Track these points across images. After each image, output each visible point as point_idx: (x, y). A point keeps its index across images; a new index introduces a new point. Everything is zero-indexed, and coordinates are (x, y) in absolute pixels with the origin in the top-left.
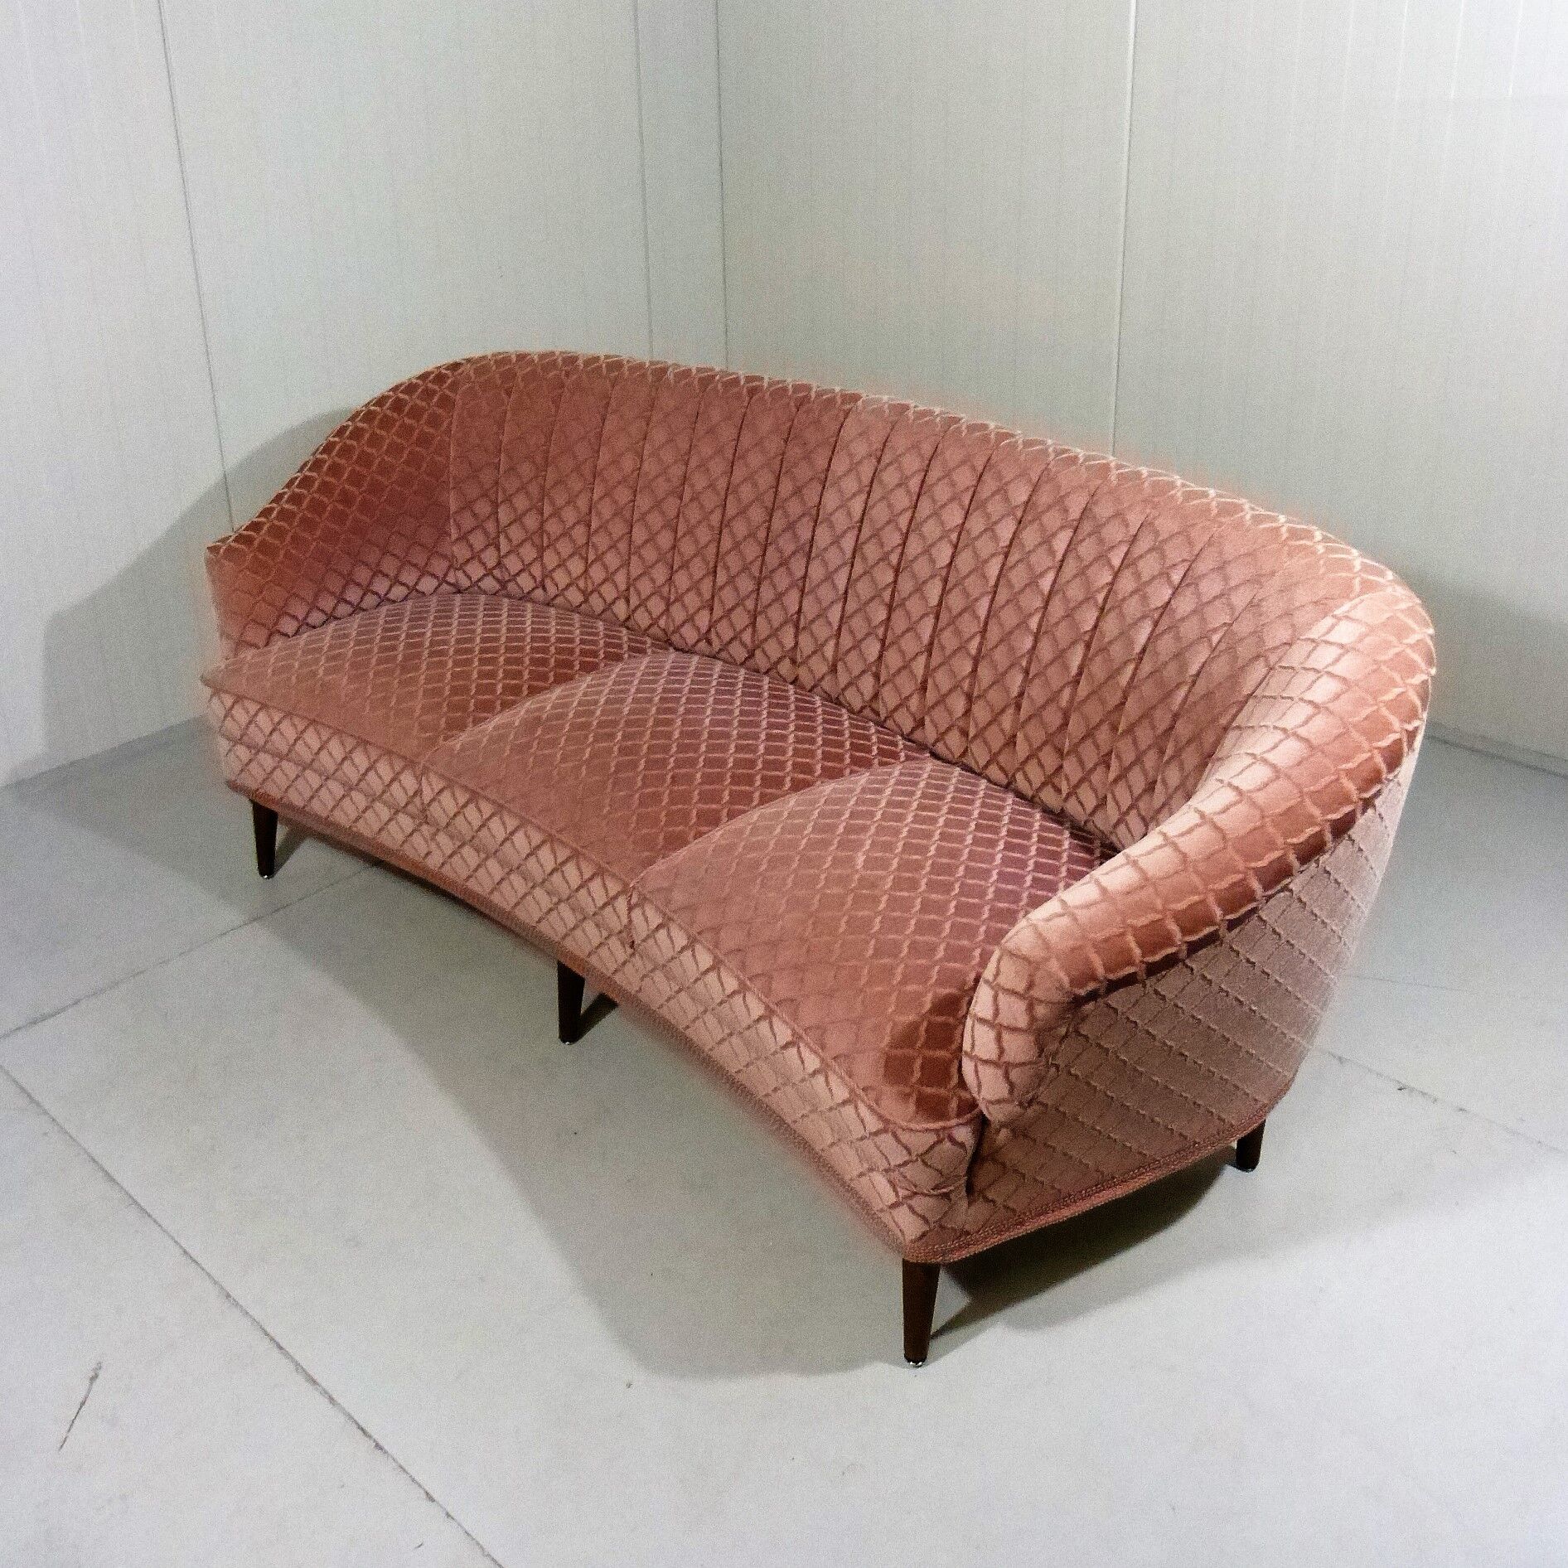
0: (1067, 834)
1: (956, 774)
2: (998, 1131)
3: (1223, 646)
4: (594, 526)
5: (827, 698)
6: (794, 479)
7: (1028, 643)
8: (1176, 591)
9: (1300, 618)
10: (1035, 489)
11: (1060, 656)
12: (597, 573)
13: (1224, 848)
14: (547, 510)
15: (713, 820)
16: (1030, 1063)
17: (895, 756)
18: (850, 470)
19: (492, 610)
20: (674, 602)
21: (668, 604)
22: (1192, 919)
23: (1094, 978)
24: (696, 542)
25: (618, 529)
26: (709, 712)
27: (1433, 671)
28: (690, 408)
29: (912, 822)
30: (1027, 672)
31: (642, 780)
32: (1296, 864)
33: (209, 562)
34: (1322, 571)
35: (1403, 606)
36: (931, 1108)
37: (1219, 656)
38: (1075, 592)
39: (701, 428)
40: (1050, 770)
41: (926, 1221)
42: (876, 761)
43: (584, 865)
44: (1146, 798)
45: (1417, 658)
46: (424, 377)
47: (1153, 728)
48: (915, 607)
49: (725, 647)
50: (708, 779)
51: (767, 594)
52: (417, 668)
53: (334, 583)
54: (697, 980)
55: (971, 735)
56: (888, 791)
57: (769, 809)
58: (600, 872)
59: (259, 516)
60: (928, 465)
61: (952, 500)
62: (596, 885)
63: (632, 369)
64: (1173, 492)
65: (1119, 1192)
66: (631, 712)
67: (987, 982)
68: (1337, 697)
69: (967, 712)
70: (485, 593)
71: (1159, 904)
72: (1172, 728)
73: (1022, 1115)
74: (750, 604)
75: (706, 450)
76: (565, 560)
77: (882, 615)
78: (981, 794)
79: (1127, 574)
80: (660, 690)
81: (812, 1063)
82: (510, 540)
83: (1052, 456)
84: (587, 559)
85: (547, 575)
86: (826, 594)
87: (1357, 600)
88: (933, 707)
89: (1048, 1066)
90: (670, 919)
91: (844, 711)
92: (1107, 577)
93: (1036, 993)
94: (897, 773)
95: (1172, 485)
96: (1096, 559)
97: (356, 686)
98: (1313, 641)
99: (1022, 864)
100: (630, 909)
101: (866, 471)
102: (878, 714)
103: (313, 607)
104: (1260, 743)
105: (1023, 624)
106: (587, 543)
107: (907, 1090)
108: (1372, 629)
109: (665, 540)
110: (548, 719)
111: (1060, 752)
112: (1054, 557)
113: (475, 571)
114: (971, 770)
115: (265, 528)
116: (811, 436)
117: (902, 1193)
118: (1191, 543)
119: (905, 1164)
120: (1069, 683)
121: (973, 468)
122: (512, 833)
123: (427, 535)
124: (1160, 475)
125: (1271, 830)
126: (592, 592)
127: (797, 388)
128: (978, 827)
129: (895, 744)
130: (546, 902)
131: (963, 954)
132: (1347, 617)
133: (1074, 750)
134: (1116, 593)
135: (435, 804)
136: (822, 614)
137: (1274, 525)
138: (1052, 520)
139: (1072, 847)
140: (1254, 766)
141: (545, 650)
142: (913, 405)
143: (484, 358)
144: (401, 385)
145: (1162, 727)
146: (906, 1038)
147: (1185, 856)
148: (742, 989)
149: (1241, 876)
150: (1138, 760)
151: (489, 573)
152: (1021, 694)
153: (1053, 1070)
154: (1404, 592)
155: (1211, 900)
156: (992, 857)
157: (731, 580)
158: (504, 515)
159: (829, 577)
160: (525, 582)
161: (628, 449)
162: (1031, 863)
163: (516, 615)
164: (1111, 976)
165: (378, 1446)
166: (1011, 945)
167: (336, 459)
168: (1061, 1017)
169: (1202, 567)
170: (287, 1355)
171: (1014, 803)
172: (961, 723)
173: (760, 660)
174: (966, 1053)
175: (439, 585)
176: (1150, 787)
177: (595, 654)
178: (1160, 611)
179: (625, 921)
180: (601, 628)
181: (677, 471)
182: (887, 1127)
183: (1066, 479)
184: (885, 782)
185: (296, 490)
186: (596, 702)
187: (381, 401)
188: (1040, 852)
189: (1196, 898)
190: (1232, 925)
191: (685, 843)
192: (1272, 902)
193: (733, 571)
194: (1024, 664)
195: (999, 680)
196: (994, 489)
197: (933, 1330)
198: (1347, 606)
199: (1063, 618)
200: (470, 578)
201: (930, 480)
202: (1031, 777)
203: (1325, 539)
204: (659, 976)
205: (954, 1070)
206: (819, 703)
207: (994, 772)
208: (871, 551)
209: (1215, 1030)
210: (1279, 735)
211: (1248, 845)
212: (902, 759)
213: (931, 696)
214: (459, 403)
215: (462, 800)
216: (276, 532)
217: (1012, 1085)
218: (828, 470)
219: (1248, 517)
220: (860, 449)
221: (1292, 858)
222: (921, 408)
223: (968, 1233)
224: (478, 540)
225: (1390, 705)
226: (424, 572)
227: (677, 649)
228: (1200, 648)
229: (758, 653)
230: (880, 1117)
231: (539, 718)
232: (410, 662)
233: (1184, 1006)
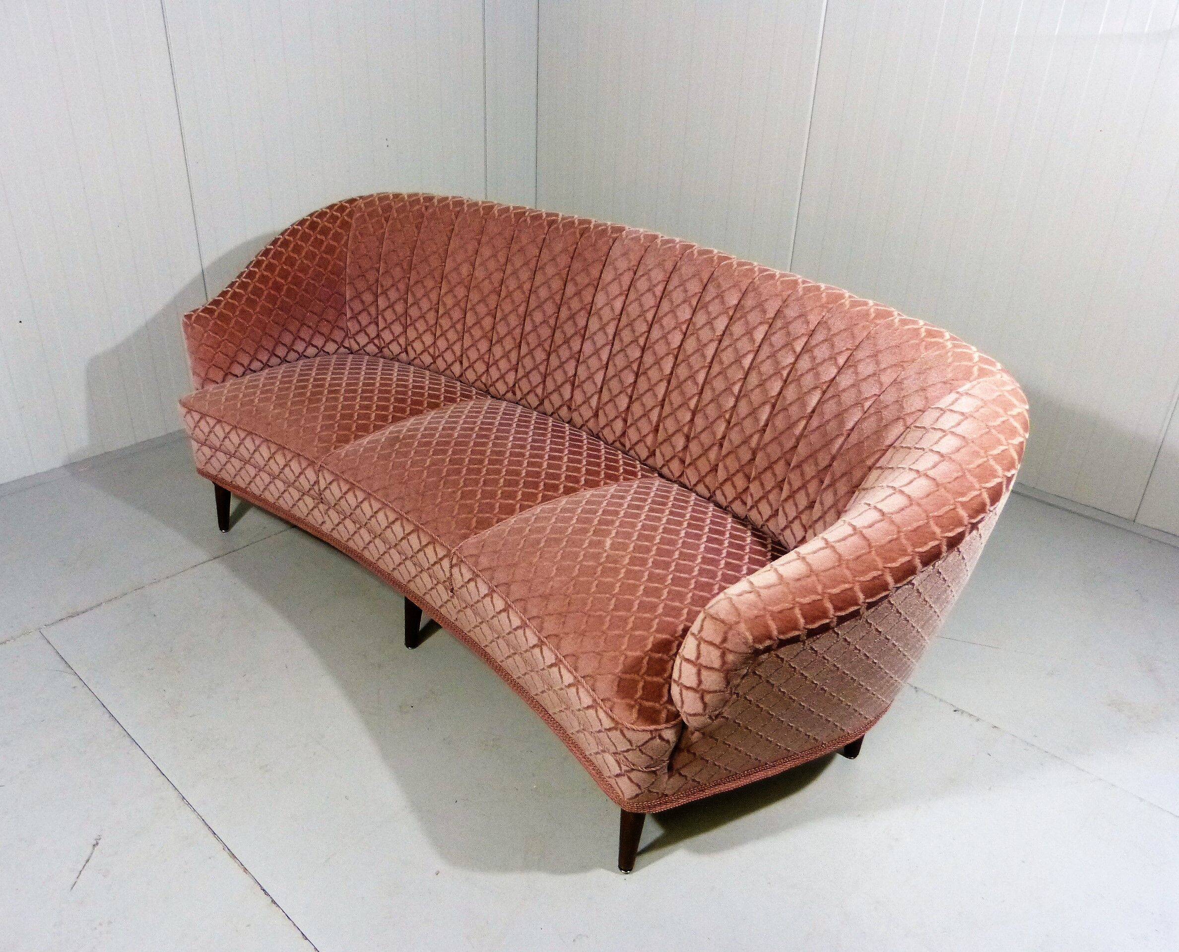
0: (749, 534)
1: (675, 488)
2: (693, 733)
3: (872, 410)
4: (441, 312)
5: (591, 433)
6: (576, 284)
7: (731, 402)
8: (840, 371)
9: (931, 393)
10: (744, 294)
11: (753, 412)
12: (442, 344)
13: (870, 552)
14: (410, 300)
15: (509, 511)
16: (720, 691)
17: (634, 474)
18: (615, 279)
19: (372, 365)
20: (492, 365)
21: (488, 366)
22: (843, 600)
23: (770, 638)
24: (508, 325)
25: (456, 314)
26: (511, 439)
27: (1027, 436)
28: (507, 234)
29: (645, 519)
30: (729, 422)
31: (464, 481)
32: (919, 566)
33: (186, 325)
34: (949, 361)
35: (1009, 388)
36: (648, 716)
37: (869, 417)
38: (767, 368)
39: (515, 247)
40: (740, 490)
41: (639, 786)
42: (622, 477)
43: (422, 535)
44: (807, 512)
45: (1017, 425)
46: (331, 207)
47: (817, 464)
48: (654, 374)
49: (524, 397)
50: (508, 483)
51: (554, 361)
52: (320, 400)
53: (268, 343)
54: (494, 617)
55: (687, 463)
56: (629, 498)
57: (547, 506)
58: (433, 542)
59: (219, 296)
60: (669, 278)
61: (684, 302)
62: (429, 550)
63: (469, 206)
64: (843, 301)
65: (770, 773)
66: (459, 436)
67: (693, 634)
68: (958, 450)
69: (686, 448)
70: (368, 354)
71: (819, 588)
72: (830, 465)
73: (711, 724)
74: (542, 368)
75: (518, 261)
76: (421, 335)
77: (631, 379)
78: (692, 503)
79: (806, 357)
80: (479, 423)
81: (568, 678)
82: (385, 320)
83: (757, 273)
84: (435, 335)
85: (409, 343)
86: (594, 363)
87: (975, 383)
88: (662, 443)
89: (731, 694)
90: (478, 576)
91: (602, 443)
92: (791, 359)
93: (728, 645)
94: (635, 486)
95: (841, 296)
96: (783, 347)
97: (279, 411)
98: (941, 409)
99: (718, 552)
100: (452, 567)
101: (626, 279)
102: (624, 446)
103: (254, 358)
104: (900, 479)
105: (728, 389)
106: (436, 323)
107: (633, 703)
108: (985, 403)
109: (487, 322)
110: (404, 438)
111: (748, 477)
112: (754, 344)
113: (362, 339)
114: (685, 486)
115: (223, 304)
116: (589, 255)
117: (624, 768)
118: (853, 336)
119: (628, 751)
120: (758, 431)
121: (701, 280)
122: (376, 512)
123: (331, 314)
124: (833, 289)
125: (904, 541)
126: (439, 356)
127: (581, 222)
128: (689, 525)
129: (635, 467)
130: (397, 558)
131: (677, 612)
132: (967, 394)
133: (758, 477)
134: (796, 370)
135: (328, 491)
136: (590, 377)
137: (915, 327)
138: (754, 317)
139: (753, 542)
140: (894, 495)
141: (405, 393)
142: (660, 236)
143: (372, 196)
144: (315, 212)
145: (823, 463)
146: (634, 667)
147: (840, 556)
148: (523, 626)
149: (880, 573)
150: (804, 486)
151: (371, 341)
152: (724, 438)
153: (735, 696)
154: (1008, 378)
155: (857, 588)
156: (698, 546)
157: (531, 352)
158: (382, 303)
159: (597, 352)
160: (395, 348)
161: (465, 261)
162: (724, 551)
163: (387, 369)
164: (782, 637)
165: (274, 902)
166: (712, 611)
167: (272, 261)
168: (745, 662)
169: (860, 355)
170: (218, 839)
171: (714, 510)
172: (680, 455)
173: (547, 406)
174: (675, 681)
175: (338, 348)
176: (811, 506)
177: (438, 397)
178: (827, 384)
179: (448, 575)
180: (443, 381)
181: (497, 277)
182: (617, 726)
183: (766, 290)
184: (627, 491)
185: (244, 280)
186: (437, 428)
187: (302, 222)
188: (731, 545)
189: (847, 586)
190: (870, 606)
191: (490, 525)
192: (900, 591)
193: (532, 346)
194: (727, 416)
195: (709, 427)
196: (715, 295)
197: (639, 850)
198: (967, 386)
199: (758, 386)
200: (358, 344)
201: (670, 287)
202: (726, 493)
203: (952, 338)
204: (469, 611)
205: (665, 691)
206: (585, 437)
207: (701, 488)
208: (627, 336)
209: (847, 674)
210: (913, 475)
211: (887, 551)
212: (640, 476)
213: (661, 436)
214: (354, 225)
215: (344, 489)
216: (231, 307)
217: (705, 705)
218: (600, 278)
219: (897, 320)
220: (622, 265)
221: (917, 562)
222: (666, 238)
223: (666, 795)
224: (364, 319)
225: (997, 458)
226: (328, 339)
227: (492, 397)
228: (856, 410)
229: (546, 402)
230: (613, 719)
231: (398, 437)
232: (315, 397)
233: (829, 659)
